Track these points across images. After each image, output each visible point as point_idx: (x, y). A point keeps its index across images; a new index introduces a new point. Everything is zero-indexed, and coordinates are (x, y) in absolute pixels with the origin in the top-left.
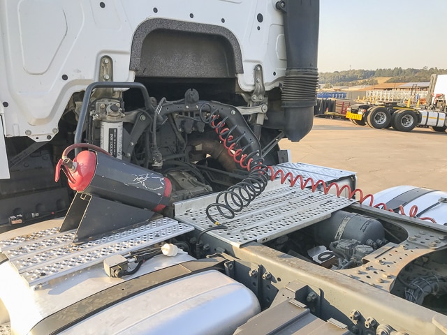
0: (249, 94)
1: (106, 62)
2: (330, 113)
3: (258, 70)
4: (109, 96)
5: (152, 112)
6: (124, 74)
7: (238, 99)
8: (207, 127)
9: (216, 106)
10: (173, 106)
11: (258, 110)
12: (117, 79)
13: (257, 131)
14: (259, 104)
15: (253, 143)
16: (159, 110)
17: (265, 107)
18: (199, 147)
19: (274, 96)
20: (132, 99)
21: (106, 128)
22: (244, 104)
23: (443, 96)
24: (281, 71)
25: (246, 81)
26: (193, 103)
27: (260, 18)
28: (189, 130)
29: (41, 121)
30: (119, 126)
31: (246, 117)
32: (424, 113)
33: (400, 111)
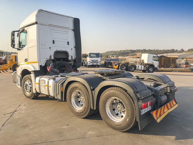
0: (71, 60)
1: (51, 57)
2: (110, 66)
3: (72, 57)
4: (51, 61)
5: (56, 63)
6: (53, 58)
7: (69, 61)
8: (64, 65)
9: (65, 62)
10: (59, 62)
11: (72, 63)
12: (52, 59)
13: (72, 66)
14: (72, 62)
15: (71, 68)
16: (57, 62)
17: (73, 62)
18: (63, 69)
19: (75, 61)
20: (53, 61)
21: (51, 64)
22: (70, 62)
23: (143, 60)
24: (75, 57)
25: (70, 58)
26: (62, 62)
27: (72, 49)
28: (61, 65)
29: (43, 63)
30: (52, 64)
31: (70, 64)
32: (137, 66)
33: (130, 65)
